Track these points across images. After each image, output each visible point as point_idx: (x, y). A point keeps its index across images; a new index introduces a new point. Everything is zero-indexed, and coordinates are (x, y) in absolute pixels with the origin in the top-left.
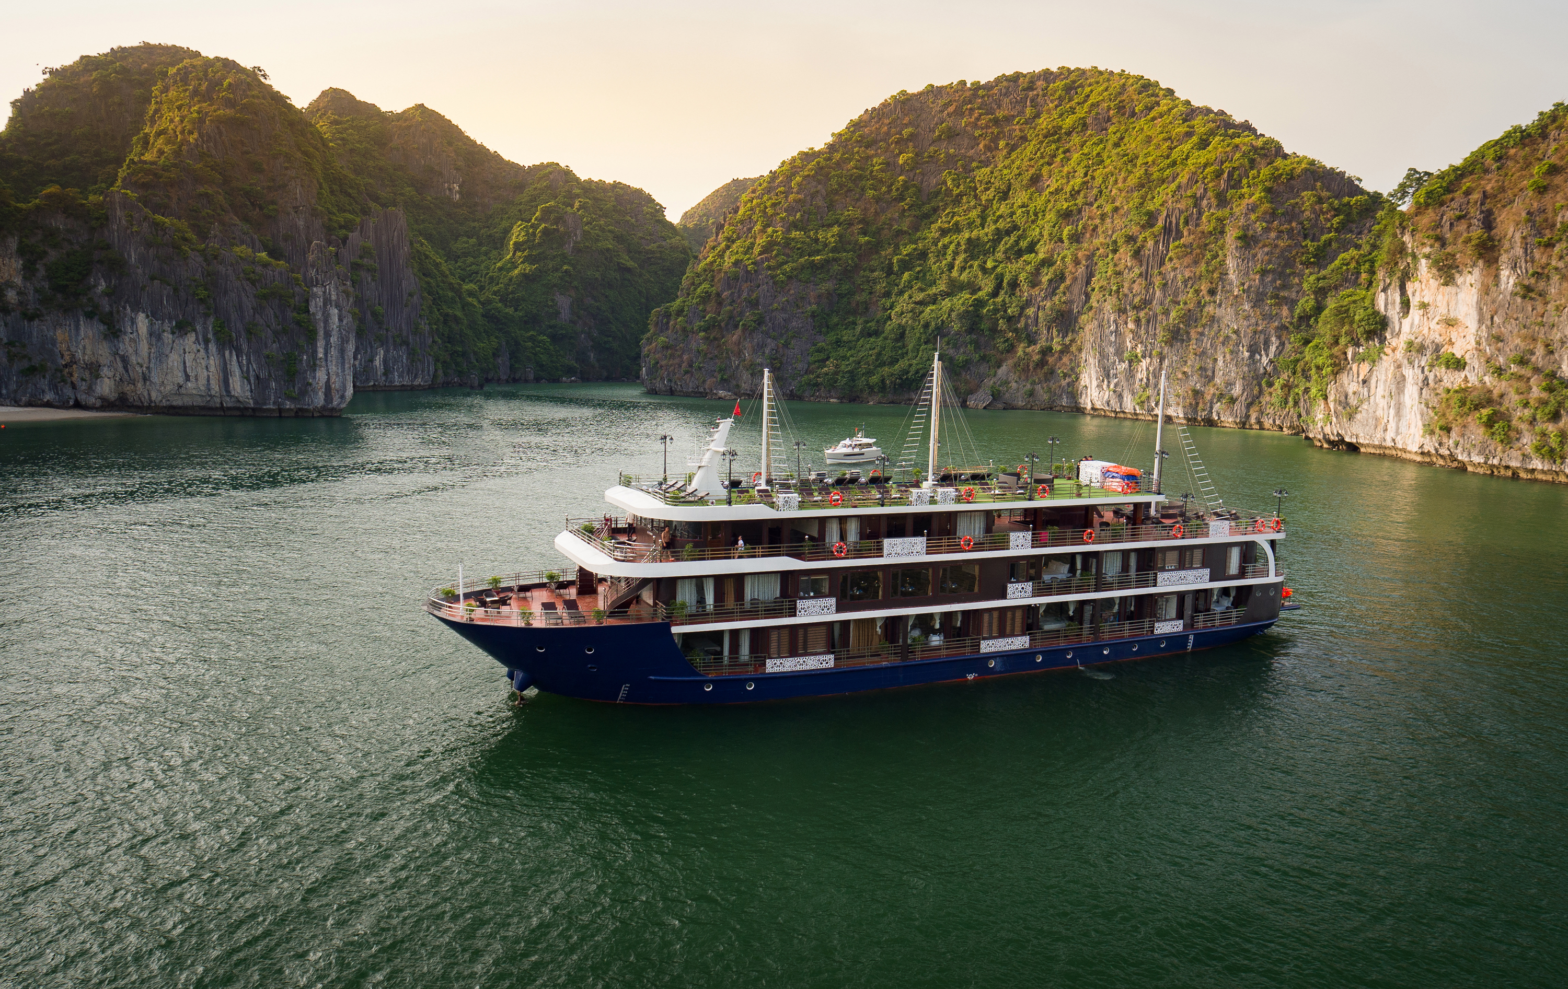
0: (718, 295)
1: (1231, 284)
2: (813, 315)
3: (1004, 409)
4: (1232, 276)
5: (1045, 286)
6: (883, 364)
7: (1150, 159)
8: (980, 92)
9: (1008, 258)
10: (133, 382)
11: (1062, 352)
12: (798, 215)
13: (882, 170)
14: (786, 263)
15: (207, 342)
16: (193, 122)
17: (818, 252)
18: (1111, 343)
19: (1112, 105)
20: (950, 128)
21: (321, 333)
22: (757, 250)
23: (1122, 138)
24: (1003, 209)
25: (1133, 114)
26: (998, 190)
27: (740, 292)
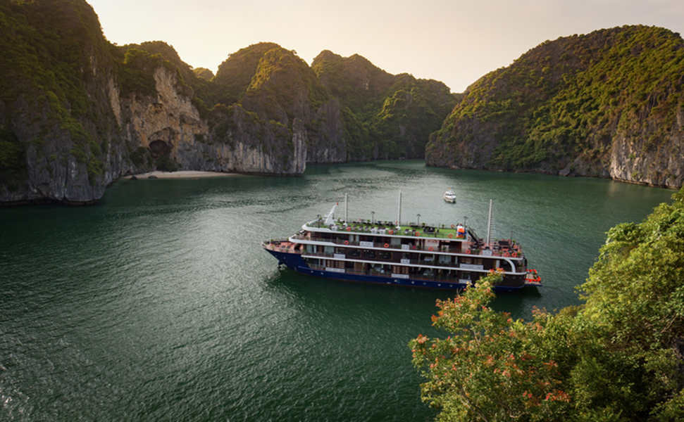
0: (456, 128)
1: (678, 126)
2: (495, 136)
3: (576, 176)
4: (679, 123)
5: (599, 124)
6: (523, 156)
7: (652, 69)
8: (584, 39)
9: (585, 112)
10: (238, 164)
11: (604, 153)
12: (494, 95)
13: (533, 75)
14: (485, 115)
15: (260, 151)
16: (269, 73)
17: (500, 110)
18: (623, 150)
19: (644, 42)
20: (567, 55)
21: (296, 148)
22: (474, 110)
23: (645, 58)
24: (587, 90)
25: (653, 47)
26: (586, 82)
27: (465, 127)
